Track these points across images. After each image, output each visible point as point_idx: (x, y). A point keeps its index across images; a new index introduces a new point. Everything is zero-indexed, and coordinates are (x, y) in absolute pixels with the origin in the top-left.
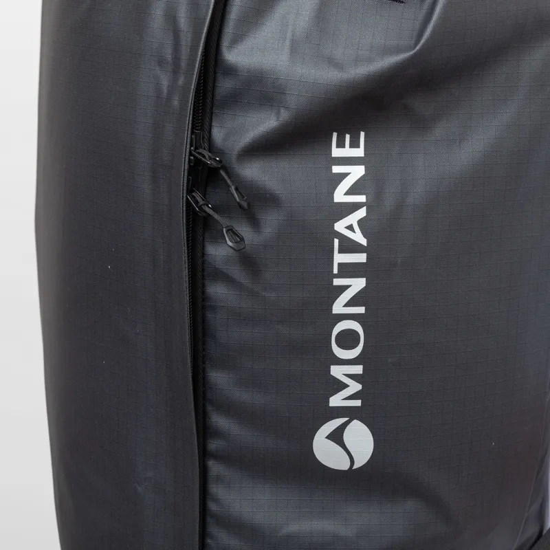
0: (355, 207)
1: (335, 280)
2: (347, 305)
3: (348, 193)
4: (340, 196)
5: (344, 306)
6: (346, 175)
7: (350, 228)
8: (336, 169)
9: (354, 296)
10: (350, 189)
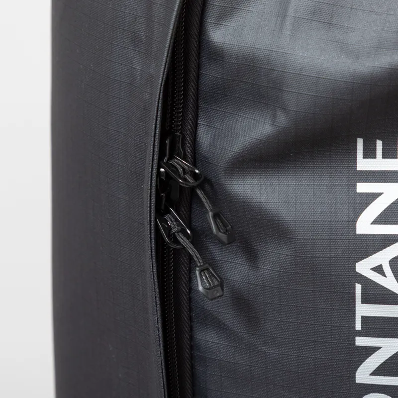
0: (386, 241)
1: (357, 338)
2: (375, 373)
3: (377, 221)
4: (365, 225)
5: (371, 374)
6: (376, 196)
7: (379, 269)
8: (363, 188)
9: (384, 362)
10: (380, 215)
